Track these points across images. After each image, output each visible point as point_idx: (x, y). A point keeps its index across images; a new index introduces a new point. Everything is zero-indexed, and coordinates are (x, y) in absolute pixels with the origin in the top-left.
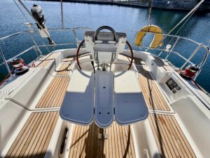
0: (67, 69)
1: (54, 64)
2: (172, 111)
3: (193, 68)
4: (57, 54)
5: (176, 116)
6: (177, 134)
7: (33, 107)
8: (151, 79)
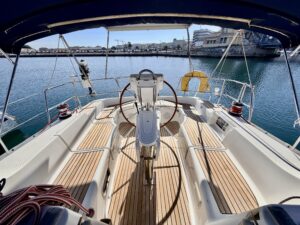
0: (108, 117)
1: (95, 112)
2: (223, 147)
3: (237, 104)
4: (98, 103)
5: (228, 152)
6: (228, 167)
7: (74, 148)
8: (201, 121)
